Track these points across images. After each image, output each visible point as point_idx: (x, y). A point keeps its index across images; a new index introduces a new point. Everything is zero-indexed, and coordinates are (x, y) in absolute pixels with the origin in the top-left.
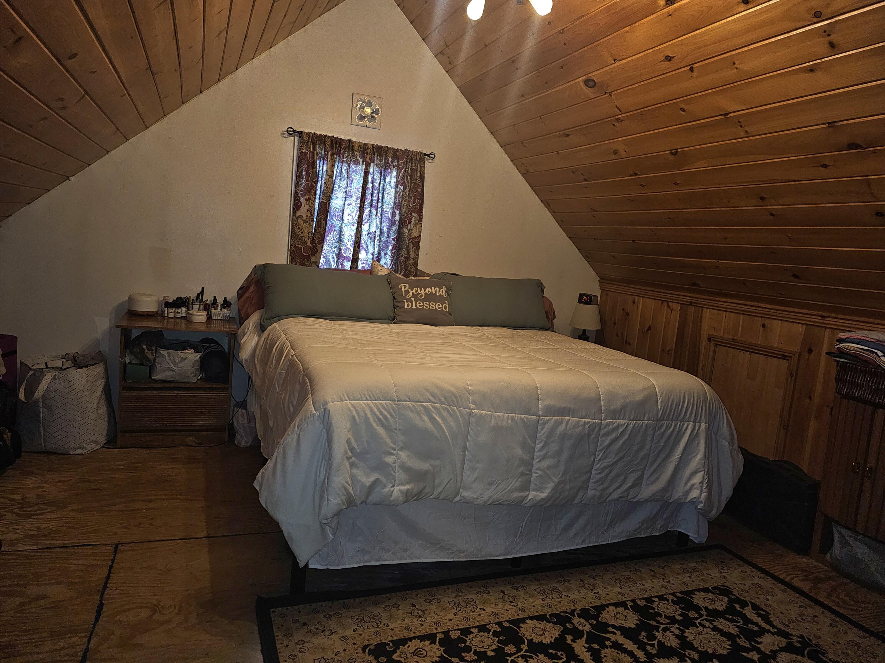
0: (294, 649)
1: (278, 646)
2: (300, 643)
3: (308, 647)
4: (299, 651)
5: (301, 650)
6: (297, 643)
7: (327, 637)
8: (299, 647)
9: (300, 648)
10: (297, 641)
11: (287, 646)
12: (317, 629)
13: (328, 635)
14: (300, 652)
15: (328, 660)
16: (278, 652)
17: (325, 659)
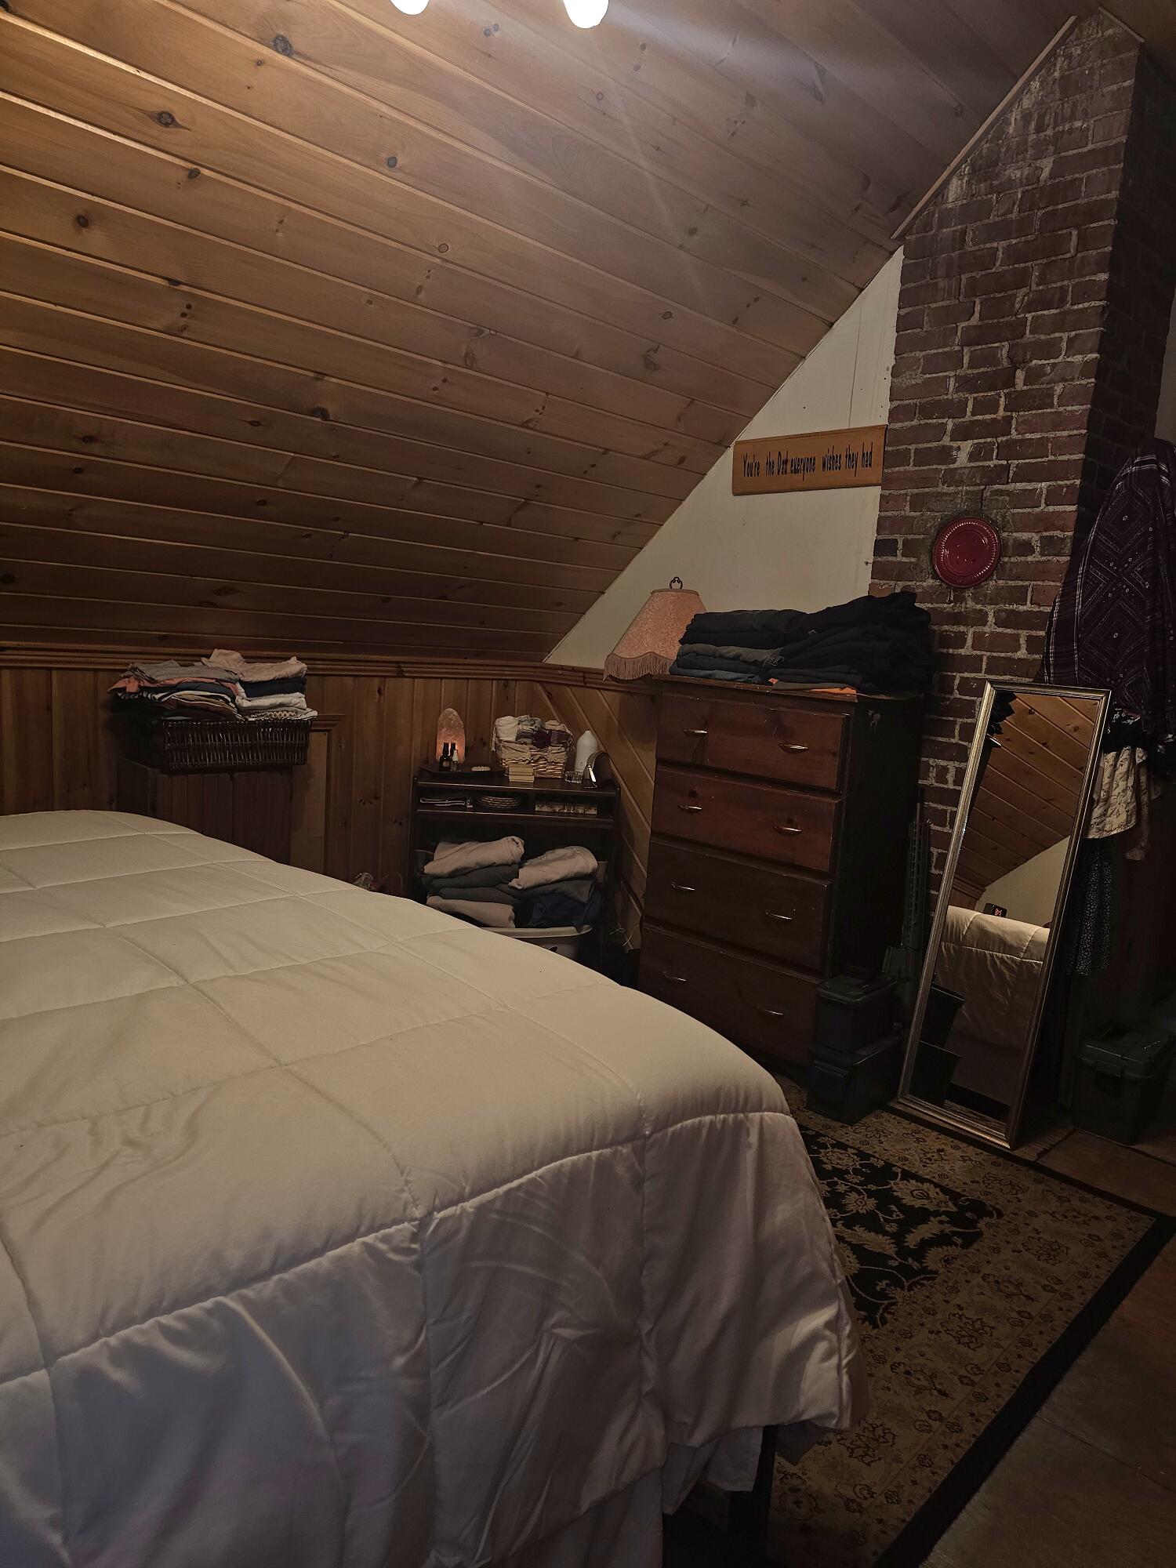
0: (876, 1506)
1: (893, 1535)
2: (854, 1506)
3: (852, 1489)
4: (873, 1497)
5: (867, 1496)
6: (860, 1512)
7: (804, 1477)
8: (865, 1504)
9: (866, 1498)
10: (857, 1514)
11: (880, 1521)
12: (797, 1503)
13: (799, 1477)
14: (872, 1494)
15: (848, 1448)
16: (905, 1524)
17: (853, 1452)
